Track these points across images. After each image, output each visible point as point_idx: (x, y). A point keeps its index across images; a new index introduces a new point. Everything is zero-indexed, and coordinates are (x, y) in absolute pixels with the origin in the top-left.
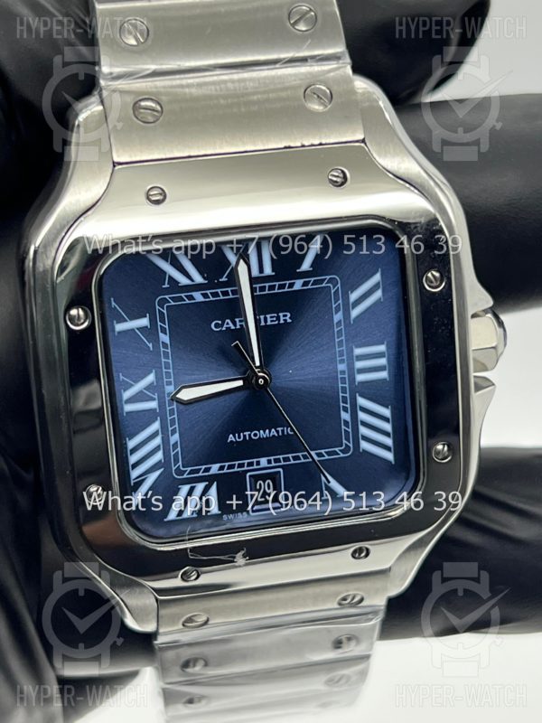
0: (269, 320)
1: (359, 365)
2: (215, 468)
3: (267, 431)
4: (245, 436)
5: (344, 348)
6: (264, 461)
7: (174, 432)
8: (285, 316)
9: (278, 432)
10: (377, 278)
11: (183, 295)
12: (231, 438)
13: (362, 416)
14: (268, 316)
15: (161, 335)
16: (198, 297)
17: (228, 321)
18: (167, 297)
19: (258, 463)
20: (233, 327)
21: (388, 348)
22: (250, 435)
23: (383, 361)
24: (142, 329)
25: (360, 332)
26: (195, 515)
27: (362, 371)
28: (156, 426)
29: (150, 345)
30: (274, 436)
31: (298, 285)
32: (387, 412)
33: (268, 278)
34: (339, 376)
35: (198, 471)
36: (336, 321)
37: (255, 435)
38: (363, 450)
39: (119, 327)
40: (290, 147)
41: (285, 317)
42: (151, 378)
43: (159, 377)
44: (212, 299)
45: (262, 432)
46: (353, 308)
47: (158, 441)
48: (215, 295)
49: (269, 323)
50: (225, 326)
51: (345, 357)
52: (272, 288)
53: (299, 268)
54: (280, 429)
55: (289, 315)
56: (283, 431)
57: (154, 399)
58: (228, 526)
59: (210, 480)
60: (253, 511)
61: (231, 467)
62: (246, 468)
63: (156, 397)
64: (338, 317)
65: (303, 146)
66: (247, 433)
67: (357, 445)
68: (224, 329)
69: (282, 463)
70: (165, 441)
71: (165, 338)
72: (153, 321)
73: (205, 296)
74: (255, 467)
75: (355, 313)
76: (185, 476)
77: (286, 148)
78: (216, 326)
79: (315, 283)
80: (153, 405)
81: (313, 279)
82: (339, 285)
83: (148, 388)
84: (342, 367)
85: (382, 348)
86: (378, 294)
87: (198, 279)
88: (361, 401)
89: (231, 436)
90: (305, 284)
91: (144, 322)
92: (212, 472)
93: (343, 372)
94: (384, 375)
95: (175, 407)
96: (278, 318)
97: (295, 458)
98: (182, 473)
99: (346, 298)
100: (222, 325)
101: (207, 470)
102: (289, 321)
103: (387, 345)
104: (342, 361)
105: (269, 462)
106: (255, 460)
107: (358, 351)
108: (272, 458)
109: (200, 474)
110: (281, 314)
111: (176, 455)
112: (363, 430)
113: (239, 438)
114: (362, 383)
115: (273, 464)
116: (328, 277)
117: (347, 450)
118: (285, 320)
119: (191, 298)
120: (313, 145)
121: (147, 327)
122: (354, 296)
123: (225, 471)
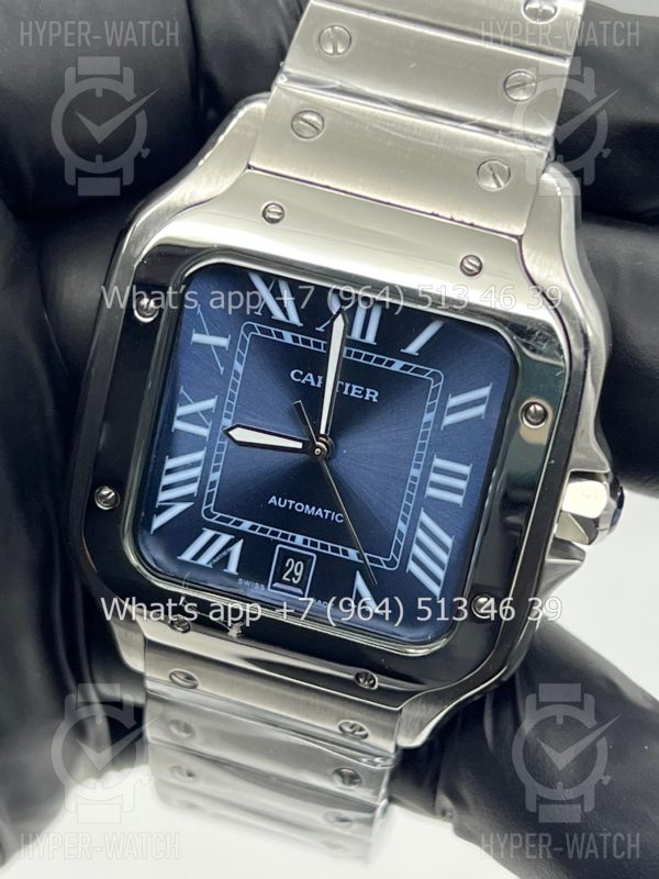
0: (354, 391)
1: (435, 477)
2: (246, 525)
3: (314, 508)
4: (288, 503)
5: (424, 453)
6: (299, 539)
7: (216, 469)
8: (373, 393)
9: (324, 514)
10: (485, 392)
11: (272, 329)
12: (273, 500)
13: (420, 534)
14: (354, 387)
15: (236, 363)
16: (288, 337)
17: (310, 375)
18: (255, 324)
19: (293, 538)
20: (313, 384)
21: (472, 471)
22: (294, 505)
23: (462, 484)
24: (218, 348)
25: (448, 442)
26: (210, 566)
27: (436, 485)
28: (199, 456)
29: (222, 369)
30: (318, 516)
31: (398, 366)
32: (448, 541)
33: (367, 347)
34: (409, 481)
35: (228, 520)
36: (424, 420)
37: (299, 507)
38: (410, 571)
39: (197, 338)
40: (437, 216)
41: (372, 395)
42: (210, 403)
43: (219, 405)
44: (301, 345)
45: (307, 506)
46: (448, 414)
47: (196, 472)
48: (306, 342)
49: (352, 394)
50: (306, 379)
51: (422, 463)
52: (368, 358)
53: (404, 348)
54: (327, 512)
55: (377, 394)
56: (330, 515)
57: (207, 427)
58: (241, 592)
59: (238, 535)
60: (272, 588)
61: (262, 530)
62: (278, 538)
63: (210, 425)
64: (429, 417)
65: (452, 219)
66: (291, 502)
67: (404, 563)
68: (303, 382)
69: (319, 549)
70: (205, 475)
71: (239, 367)
72: (232, 344)
73: (296, 339)
74: (288, 541)
75: (449, 420)
76: (213, 520)
77: (433, 214)
78: (297, 375)
79: (416, 371)
80: (204, 432)
81: (415, 366)
82: (441, 383)
83: (206, 412)
84: (415, 472)
85: (466, 470)
86: (480, 410)
87: (294, 319)
88: (424, 517)
89: (274, 497)
90: (405, 368)
91: (224, 342)
92: (242, 527)
93: (414, 479)
94: (458, 499)
95: (226, 443)
96: (364, 393)
97: (334, 549)
98: (212, 516)
99: (444, 400)
100: (302, 377)
101: (239, 523)
102: (375, 400)
103: (472, 469)
104: (417, 466)
105: (305, 542)
106: (291, 534)
107: (438, 462)
108: (309, 539)
109: (229, 525)
110: (368, 391)
111: (211, 494)
112: (416, 550)
113: (282, 503)
114: (431, 499)
115: (308, 546)
116: (432, 370)
117: (392, 563)
118: (371, 398)
119: (280, 335)
120: (462, 222)
121: (224, 348)
122: (453, 401)
123: (256, 532)
